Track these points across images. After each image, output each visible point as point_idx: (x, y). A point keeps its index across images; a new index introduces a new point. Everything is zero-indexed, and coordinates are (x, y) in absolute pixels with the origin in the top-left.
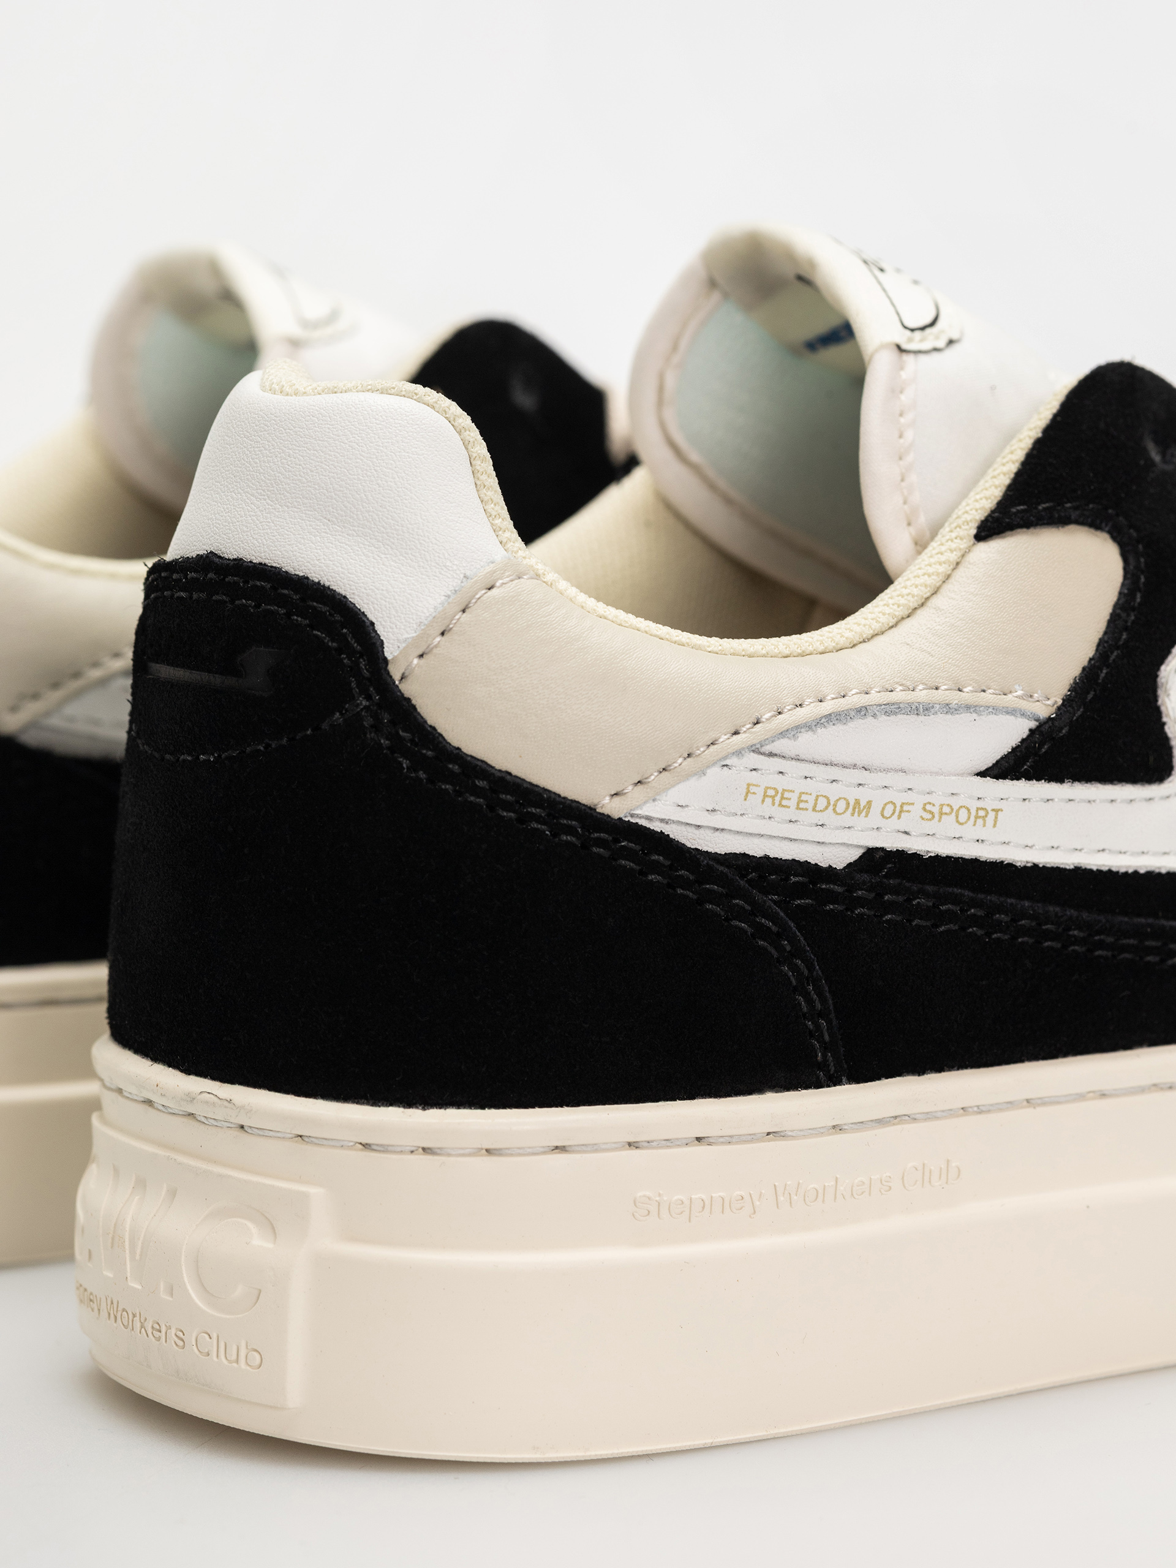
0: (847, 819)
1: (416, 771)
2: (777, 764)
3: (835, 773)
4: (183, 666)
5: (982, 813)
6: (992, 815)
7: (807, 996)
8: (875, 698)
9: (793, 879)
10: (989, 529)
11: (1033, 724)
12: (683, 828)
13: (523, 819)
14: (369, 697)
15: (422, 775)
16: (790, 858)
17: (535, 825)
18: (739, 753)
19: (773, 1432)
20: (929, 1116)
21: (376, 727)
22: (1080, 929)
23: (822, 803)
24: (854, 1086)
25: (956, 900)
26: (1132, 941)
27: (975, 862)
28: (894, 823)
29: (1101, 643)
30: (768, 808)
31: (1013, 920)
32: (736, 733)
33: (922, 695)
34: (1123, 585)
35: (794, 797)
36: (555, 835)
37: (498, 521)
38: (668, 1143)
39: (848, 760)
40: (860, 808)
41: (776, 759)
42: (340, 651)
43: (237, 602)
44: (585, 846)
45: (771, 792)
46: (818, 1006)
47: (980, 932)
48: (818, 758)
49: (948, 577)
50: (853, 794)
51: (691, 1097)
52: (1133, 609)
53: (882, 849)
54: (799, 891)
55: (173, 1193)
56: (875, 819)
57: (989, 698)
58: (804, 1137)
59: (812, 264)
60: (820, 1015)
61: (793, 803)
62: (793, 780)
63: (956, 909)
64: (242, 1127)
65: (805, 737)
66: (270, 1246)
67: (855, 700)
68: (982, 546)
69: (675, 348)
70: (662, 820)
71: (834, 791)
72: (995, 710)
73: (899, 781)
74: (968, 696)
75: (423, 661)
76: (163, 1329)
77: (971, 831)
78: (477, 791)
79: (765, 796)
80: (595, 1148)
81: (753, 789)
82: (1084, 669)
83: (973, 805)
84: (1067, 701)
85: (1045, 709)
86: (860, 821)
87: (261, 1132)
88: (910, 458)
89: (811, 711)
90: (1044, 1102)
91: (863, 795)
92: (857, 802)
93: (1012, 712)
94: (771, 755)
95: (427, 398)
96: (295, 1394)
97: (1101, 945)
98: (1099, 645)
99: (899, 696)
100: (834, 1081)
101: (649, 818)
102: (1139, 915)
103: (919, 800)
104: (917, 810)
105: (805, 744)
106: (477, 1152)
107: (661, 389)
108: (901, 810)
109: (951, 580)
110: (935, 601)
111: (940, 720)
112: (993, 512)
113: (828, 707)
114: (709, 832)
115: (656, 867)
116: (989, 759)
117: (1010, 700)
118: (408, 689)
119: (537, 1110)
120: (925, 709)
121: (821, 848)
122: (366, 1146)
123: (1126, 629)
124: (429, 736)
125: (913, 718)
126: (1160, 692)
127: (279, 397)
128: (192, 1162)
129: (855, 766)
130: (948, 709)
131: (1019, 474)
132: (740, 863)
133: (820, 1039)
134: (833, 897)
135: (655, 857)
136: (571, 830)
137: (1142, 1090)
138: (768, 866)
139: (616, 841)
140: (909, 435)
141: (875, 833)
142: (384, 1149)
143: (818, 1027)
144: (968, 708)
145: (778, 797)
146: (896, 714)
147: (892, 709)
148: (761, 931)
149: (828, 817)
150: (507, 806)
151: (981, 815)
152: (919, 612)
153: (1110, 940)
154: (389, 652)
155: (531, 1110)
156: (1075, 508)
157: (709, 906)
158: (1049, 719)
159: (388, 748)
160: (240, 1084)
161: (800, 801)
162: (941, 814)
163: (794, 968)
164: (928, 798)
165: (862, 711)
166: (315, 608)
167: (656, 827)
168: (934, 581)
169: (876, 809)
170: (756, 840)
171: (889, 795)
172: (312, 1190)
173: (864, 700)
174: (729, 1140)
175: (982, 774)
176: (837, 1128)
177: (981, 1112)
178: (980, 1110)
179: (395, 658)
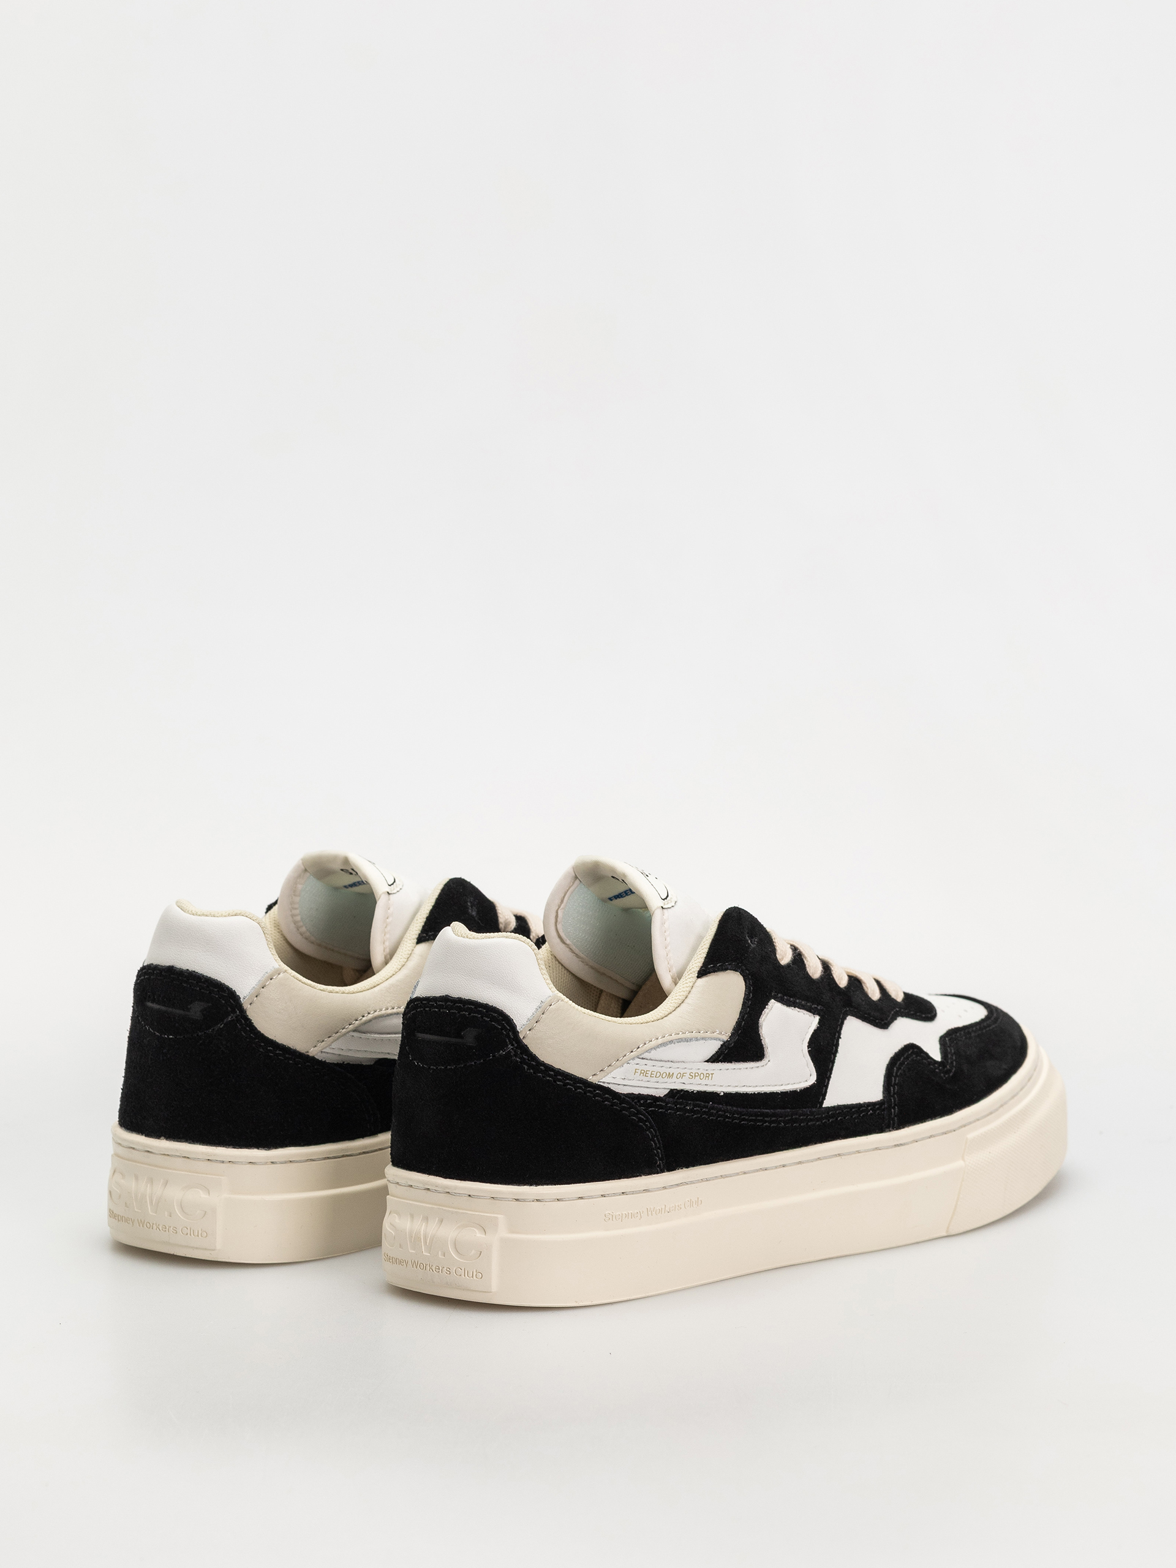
0: (666, 1080)
1: (530, 1070)
2: (645, 1061)
3: (670, 1064)
4: (438, 1035)
5: (708, 1075)
6: (711, 1075)
7: (654, 1141)
8: (674, 1037)
9: (649, 1101)
10: (702, 973)
11: (722, 1043)
12: (614, 1085)
13: (566, 1084)
14: (513, 1045)
15: (532, 1071)
16: (646, 1094)
17: (569, 1086)
18: (633, 1059)
19: (647, 1295)
20: (692, 1183)
21: (516, 1055)
22: (738, 1114)
23: (658, 1074)
24: (668, 1173)
25: (699, 1106)
26: (753, 1118)
27: (705, 1092)
28: (680, 1080)
29: (741, 1012)
30: (642, 1077)
31: (717, 1112)
32: (632, 1052)
33: (688, 1035)
34: (745, 991)
35: (650, 1073)
36: (576, 1090)
37: (547, 981)
38: (615, 1195)
39: (666, 1059)
40: (670, 1076)
41: (645, 1060)
42: (502, 1029)
43: (461, 1013)
44: (585, 1093)
45: (643, 1072)
46: (658, 1145)
47: (707, 1117)
48: (657, 1059)
49: (690, 991)
50: (668, 1071)
51: (620, 1178)
52: (750, 999)
53: (676, 1089)
54: (650, 1105)
55: (441, 1221)
56: (674, 1079)
57: (708, 1034)
58: (657, 1191)
59: (624, 875)
60: (658, 1148)
61: (649, 1075)
62: (649, 1066)
63: (699, 1109)
64: (470, 1196)
65: (653, 1052)
66: (484, 1236)
67: (668, 1038)
68: (699, 979)
69: (562, 901)
70: (608, 1083)
71: (662, 1070)
72: (712, 1039)
73: (684, 1065)
74: (702, 1034)
75: (530, 1032)
76: (441, 1268)
77: (704, 1082)
78: (550, 1076)
79: (641, 1073)
80: (591, 1197)
81: (637, 1071)
82: (737, 1022)
83: (705, 1072)
84: (732, 1034)
85: (726, 1038)
86: (670, 1080)
87: (478, 1197)
88: (669, 948)
89: (654, 1043)
90: (726, 1176)
91: (671, 1071)
92: (669, 1073)
93: (716, 1039)
94: (643, 1059)
95: (522, 939)
96: (494, 1287)
97: (744, 1120)
98: (740, 1013)
99: (681, 1036)
100: (662, 1171)
101: (604, 1083)
102: (755, 1108)
103: (688, 1072)
104: (687, 1075)
105: (653, 1054)
106: (554, 1200)
107: (557, 917)
108: (683, 1076)
109: (691, 993)
110: (686, 1001)
111: (694, 1043)
112: (702, 967)
113: (660, 1041)
114: (622, 1086)
115: (607, 1099)
116: (708, 1056)
117: (715, 1035)
118: (525, 1042)
119: (573, 1185)
120: (690, 1040)
121: (657, 1090)
122: (517, 1200)
123: (748, 1007)
124: (533, 1057)
125: (685, 1043)
126: (760, 1029)
127: (467, 939)
128: (447, 1209)
129: (669, 1061)
130: (697, 1039)
131: (708, 953)
132: (631, 1096)
133: (658, 1157)
134: (661, 1107)
135: (606, 1096)
136: (580, 1088)
137: (757, 1171)
138: (640, 1097)
139: (595, 1091)
140: (668, 939)
141: (674, 1084)
142: (524, 1200)
143: (658, 1152)
144: (703, 1039)
145: (644, 1073)
146: (680, 1042)
147: (680, 1040)
148: (640, 1120)
149: (660, 1079)
150: (560, 1080)
151: (707, 1076)
152: (682, 1005)
153: (747, 1118)
154: (518, 1028)
155: (571, 1185)
156: (729, 964)
157: (624, 1112)
158: (727, 1041)
159: (520, 1062)
160: (468, 1181)
161: (652, 1074)
162: (695, 1076)
163: (651, 1132)
164: (691, 1071)
165: (671, 1042)
166: (492, 1015)
167: (606, 1085)
168: (685, 994)
169: (675, 1076)
170: (636, 1088)
171: (679, 1071)
172: (499, 1216)
173: (670, 1038)
174: (633, 1193)
175: (707, 1061)
176: (665, 1188)
177: (707, 1181)
178: (707, 1180)
179: (521, 1031)
